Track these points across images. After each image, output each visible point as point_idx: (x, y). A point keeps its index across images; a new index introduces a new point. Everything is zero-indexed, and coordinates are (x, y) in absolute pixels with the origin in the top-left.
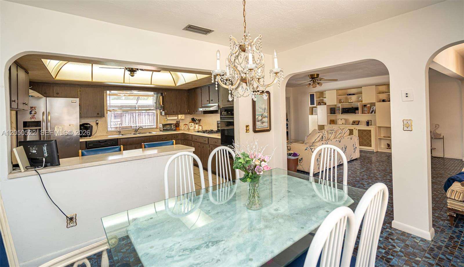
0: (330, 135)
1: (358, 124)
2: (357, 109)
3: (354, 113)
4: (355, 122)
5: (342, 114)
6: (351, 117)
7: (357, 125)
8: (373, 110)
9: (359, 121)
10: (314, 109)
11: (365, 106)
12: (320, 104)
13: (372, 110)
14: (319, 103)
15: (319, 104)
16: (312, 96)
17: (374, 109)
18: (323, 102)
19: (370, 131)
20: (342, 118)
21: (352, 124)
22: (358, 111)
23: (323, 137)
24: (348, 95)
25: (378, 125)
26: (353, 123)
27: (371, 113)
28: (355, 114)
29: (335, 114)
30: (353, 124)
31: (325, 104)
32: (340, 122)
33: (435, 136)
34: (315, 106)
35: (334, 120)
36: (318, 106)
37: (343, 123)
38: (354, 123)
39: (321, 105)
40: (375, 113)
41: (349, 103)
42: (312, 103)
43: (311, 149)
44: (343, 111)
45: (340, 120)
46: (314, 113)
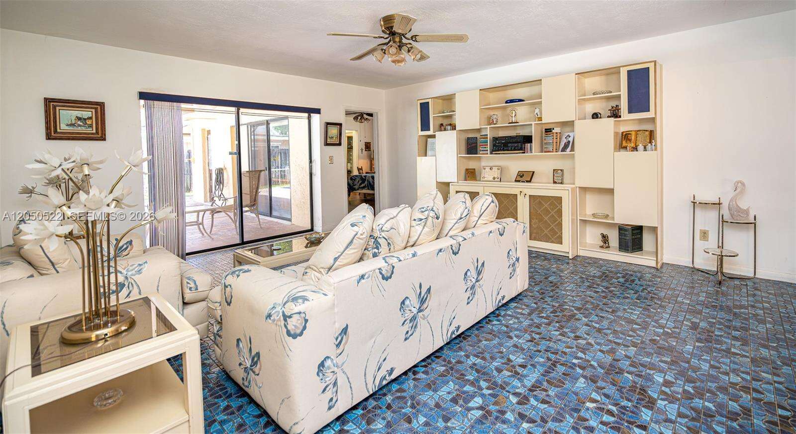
0: (419, 228)
1: (530, 181)
2: (528, 139)
3: (521, 149)
4: (523, 175)
5: (491, 153)
6: (514, 162)
7: (527, 181)
8: (569, 142)
9: (534, 172)
10: (430, 140)
11: (548, 131)
12: (443, 128)
13: (564, 141)
14: (442, 125)
15: (441, 127)
16: (425, 107)
17: (571, 139)
18: (450, 125)
19: (559, 199)
20: (491, 165)
21: (516, 181)
22: (531, 146)
23: (379, 240)
24: (507, 102)
25: (580, 183)
26: (519, 179)
27: (564, 150)
28: (524, 153)
29: (477, 154)
30: (519, 181)
31: (454, 127)
32: (488, 175)
33: (732, 215)
34: (430, 133)
35: (475, 169)
36: (437, 134)
37: (494, 178)
38: (521, 177)
39: (445, 130)
40: (572, 150)
41: (510, 123)
42: (425, 125)
43: (286, 317)
44: (494, 145)
45: (488, 169)
46: (429, 152)
